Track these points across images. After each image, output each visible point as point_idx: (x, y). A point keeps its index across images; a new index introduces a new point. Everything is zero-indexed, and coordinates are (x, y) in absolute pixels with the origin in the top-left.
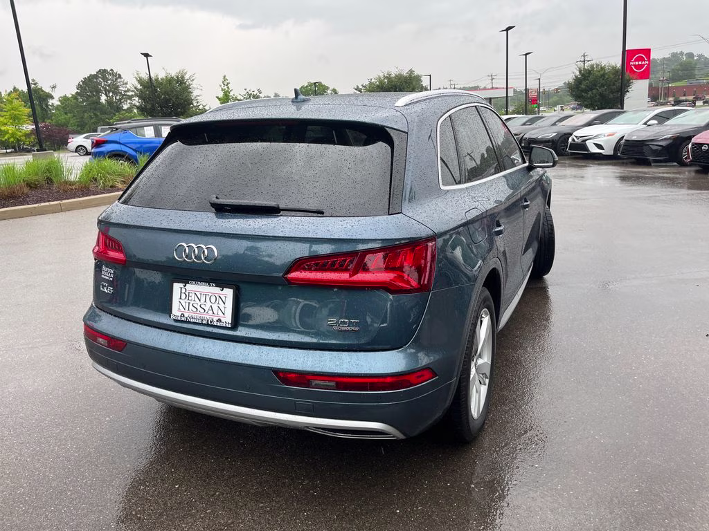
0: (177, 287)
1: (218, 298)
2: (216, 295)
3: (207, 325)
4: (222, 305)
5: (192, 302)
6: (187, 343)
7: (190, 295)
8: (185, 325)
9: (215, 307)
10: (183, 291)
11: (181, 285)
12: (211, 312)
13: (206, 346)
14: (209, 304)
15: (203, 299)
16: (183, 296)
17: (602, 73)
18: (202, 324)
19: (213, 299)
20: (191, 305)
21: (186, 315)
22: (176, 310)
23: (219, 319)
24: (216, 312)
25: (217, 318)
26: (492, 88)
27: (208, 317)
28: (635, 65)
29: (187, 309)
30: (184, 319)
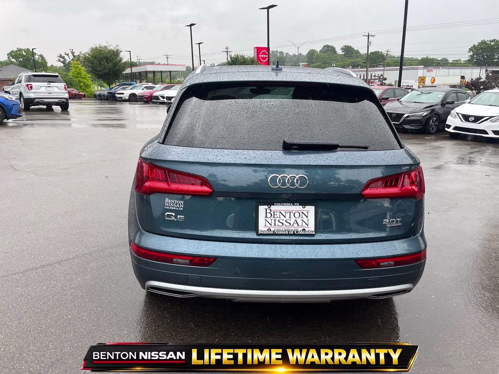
0: (262, 209)
1: (301, 214)
2: (299, 212)
3: (294, 235)
4: (305, 219)
5: (278, 219)
6: (279, 251)
7: (275, 213)
8: (273, 237)
9: (299, 221)
10: (268, 211)
11: (266, 207)
12: (296, 225)
13: (297, 250)
14: (293, 219)
15: (288, 216)
16: (269, 215)
17: (243, 60)
18: (289, 235)
19: (297, 215)
20: (277, 221)
21: (272, 229)
22: (262, 227)
23: (304, 229)
24: (300, 224)
25: (302, 229)
26: (168, 64)
27: (293, 228)
28: (262, 57)
29: (273, 224)
30: (271, 233)
